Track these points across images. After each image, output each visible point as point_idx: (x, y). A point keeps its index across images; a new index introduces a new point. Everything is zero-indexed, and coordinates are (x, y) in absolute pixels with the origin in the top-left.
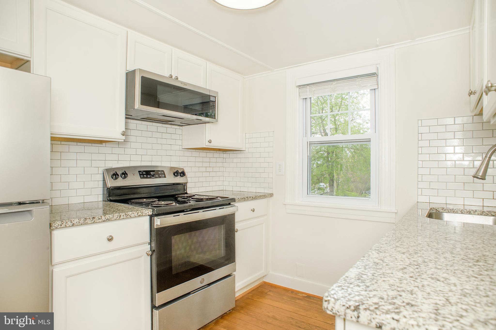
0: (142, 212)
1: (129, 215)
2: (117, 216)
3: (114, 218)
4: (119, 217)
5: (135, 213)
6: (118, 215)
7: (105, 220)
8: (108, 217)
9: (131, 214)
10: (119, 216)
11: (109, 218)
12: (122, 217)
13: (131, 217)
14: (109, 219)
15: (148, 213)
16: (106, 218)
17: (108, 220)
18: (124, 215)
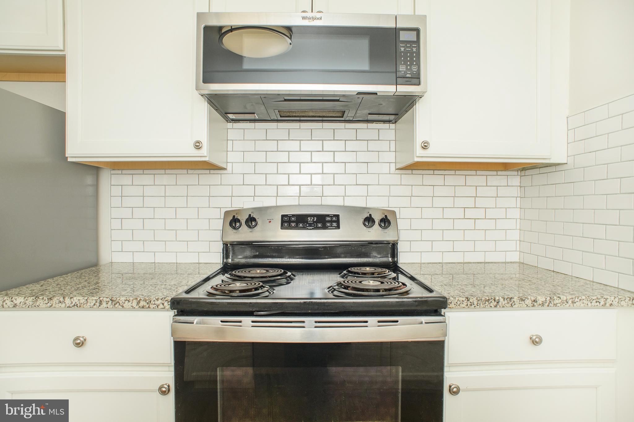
0: (147, 301)
1: (118, 304)
2: (94, 302)
3: (89, 304)
4: (98, 304)
5: (133, 300)
6: (95, 300)
7: (71, 306)
8: (77, 300)
9: (124, 301)
10: (98, 301)
11: (78, 303)
12: (104, 305)
13: (123, 307)
14: (78, 305)
15: (163, 304)
16: (74, 303)
17: (76, 307)
18: (109, 301)
